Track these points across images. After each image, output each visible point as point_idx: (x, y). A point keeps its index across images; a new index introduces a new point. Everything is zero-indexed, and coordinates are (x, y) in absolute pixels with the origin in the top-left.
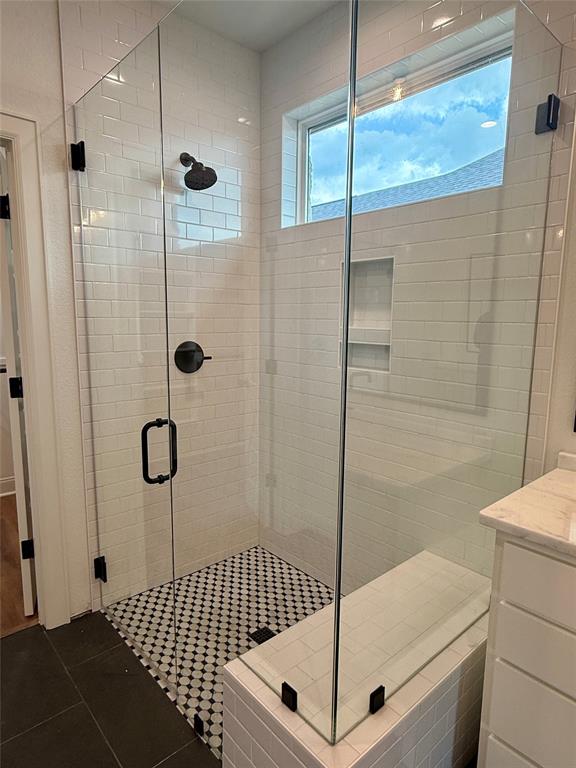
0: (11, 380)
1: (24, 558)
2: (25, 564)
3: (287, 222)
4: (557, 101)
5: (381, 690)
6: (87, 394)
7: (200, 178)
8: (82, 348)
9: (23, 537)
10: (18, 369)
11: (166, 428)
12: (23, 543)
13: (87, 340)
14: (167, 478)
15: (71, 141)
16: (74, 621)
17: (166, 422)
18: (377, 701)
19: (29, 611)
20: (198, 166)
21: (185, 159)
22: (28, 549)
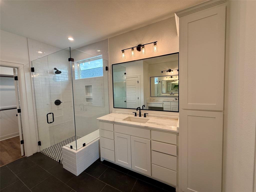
0: (18, 110)
1: (21, 144)
2: (22, 145)
3: (76, 79)
4: (107, 67)
5: (85, 144)
6: (36, 111)
7: (58, 72)
8: (34, 102)
9: (21, 140)
10: (20, 108)
11: (52, 114)
12: (21, 141)
13: (35, 101)
14: (52, 122)
15: (31, 67)
16: (34, 154)
17: (51, 113)
18: (84, 145)
19: (22, 154)
20: (57, 71)
21: (55, 69)
22: (22, 142)
